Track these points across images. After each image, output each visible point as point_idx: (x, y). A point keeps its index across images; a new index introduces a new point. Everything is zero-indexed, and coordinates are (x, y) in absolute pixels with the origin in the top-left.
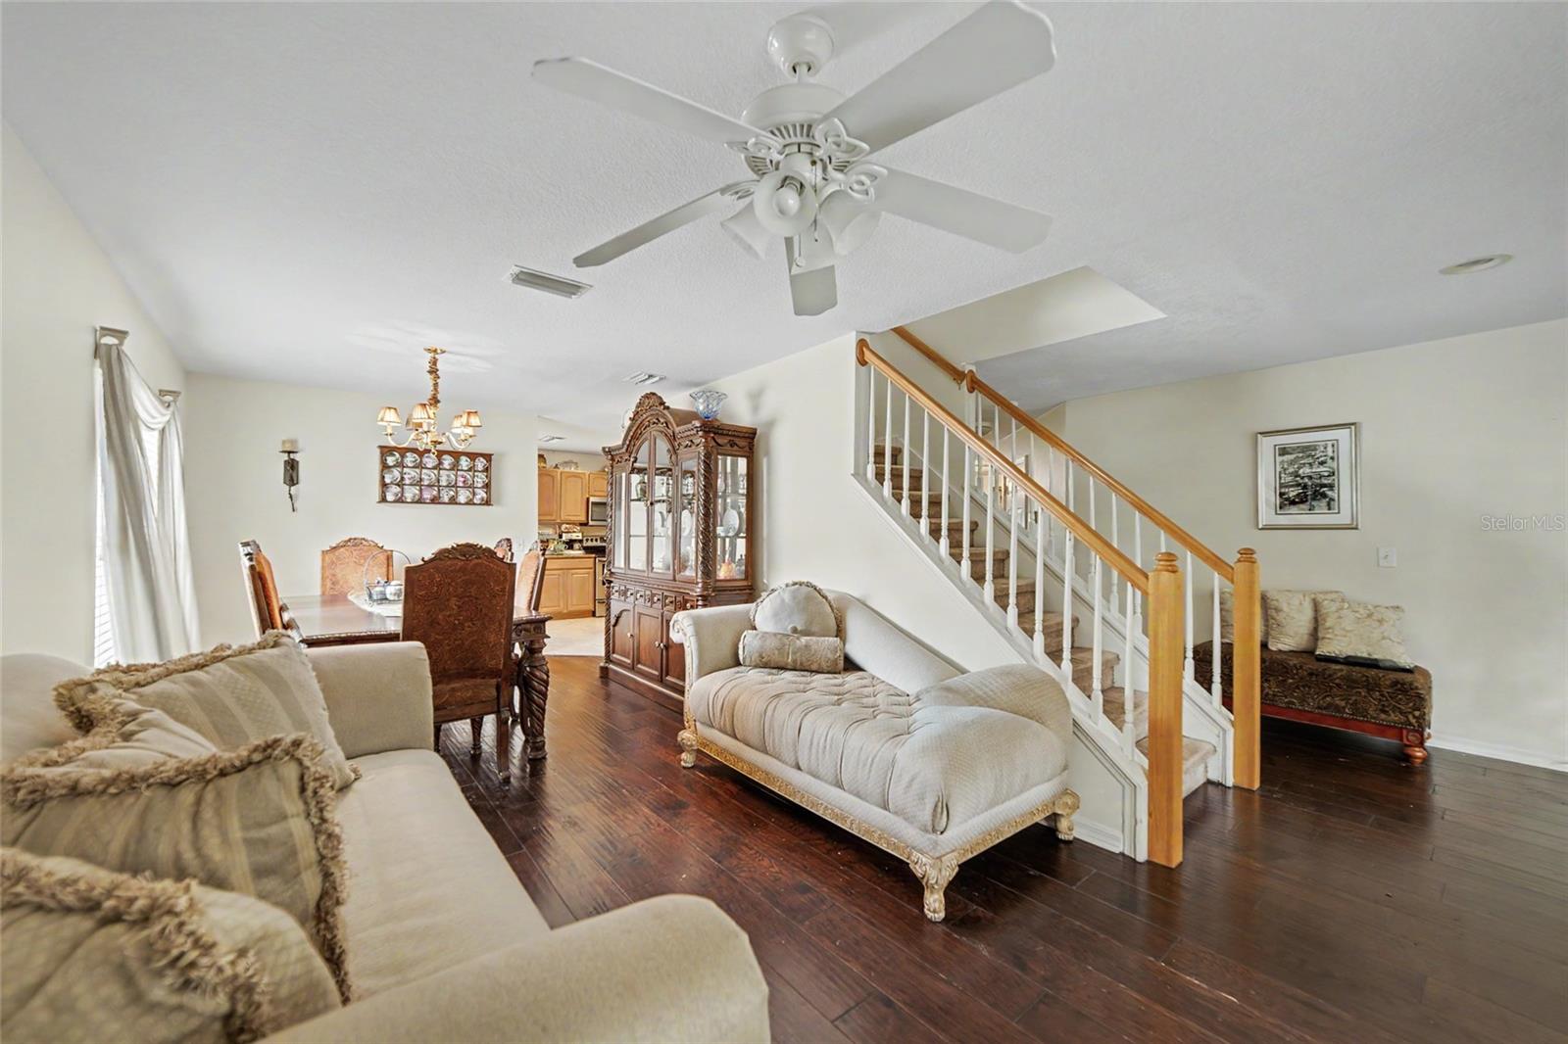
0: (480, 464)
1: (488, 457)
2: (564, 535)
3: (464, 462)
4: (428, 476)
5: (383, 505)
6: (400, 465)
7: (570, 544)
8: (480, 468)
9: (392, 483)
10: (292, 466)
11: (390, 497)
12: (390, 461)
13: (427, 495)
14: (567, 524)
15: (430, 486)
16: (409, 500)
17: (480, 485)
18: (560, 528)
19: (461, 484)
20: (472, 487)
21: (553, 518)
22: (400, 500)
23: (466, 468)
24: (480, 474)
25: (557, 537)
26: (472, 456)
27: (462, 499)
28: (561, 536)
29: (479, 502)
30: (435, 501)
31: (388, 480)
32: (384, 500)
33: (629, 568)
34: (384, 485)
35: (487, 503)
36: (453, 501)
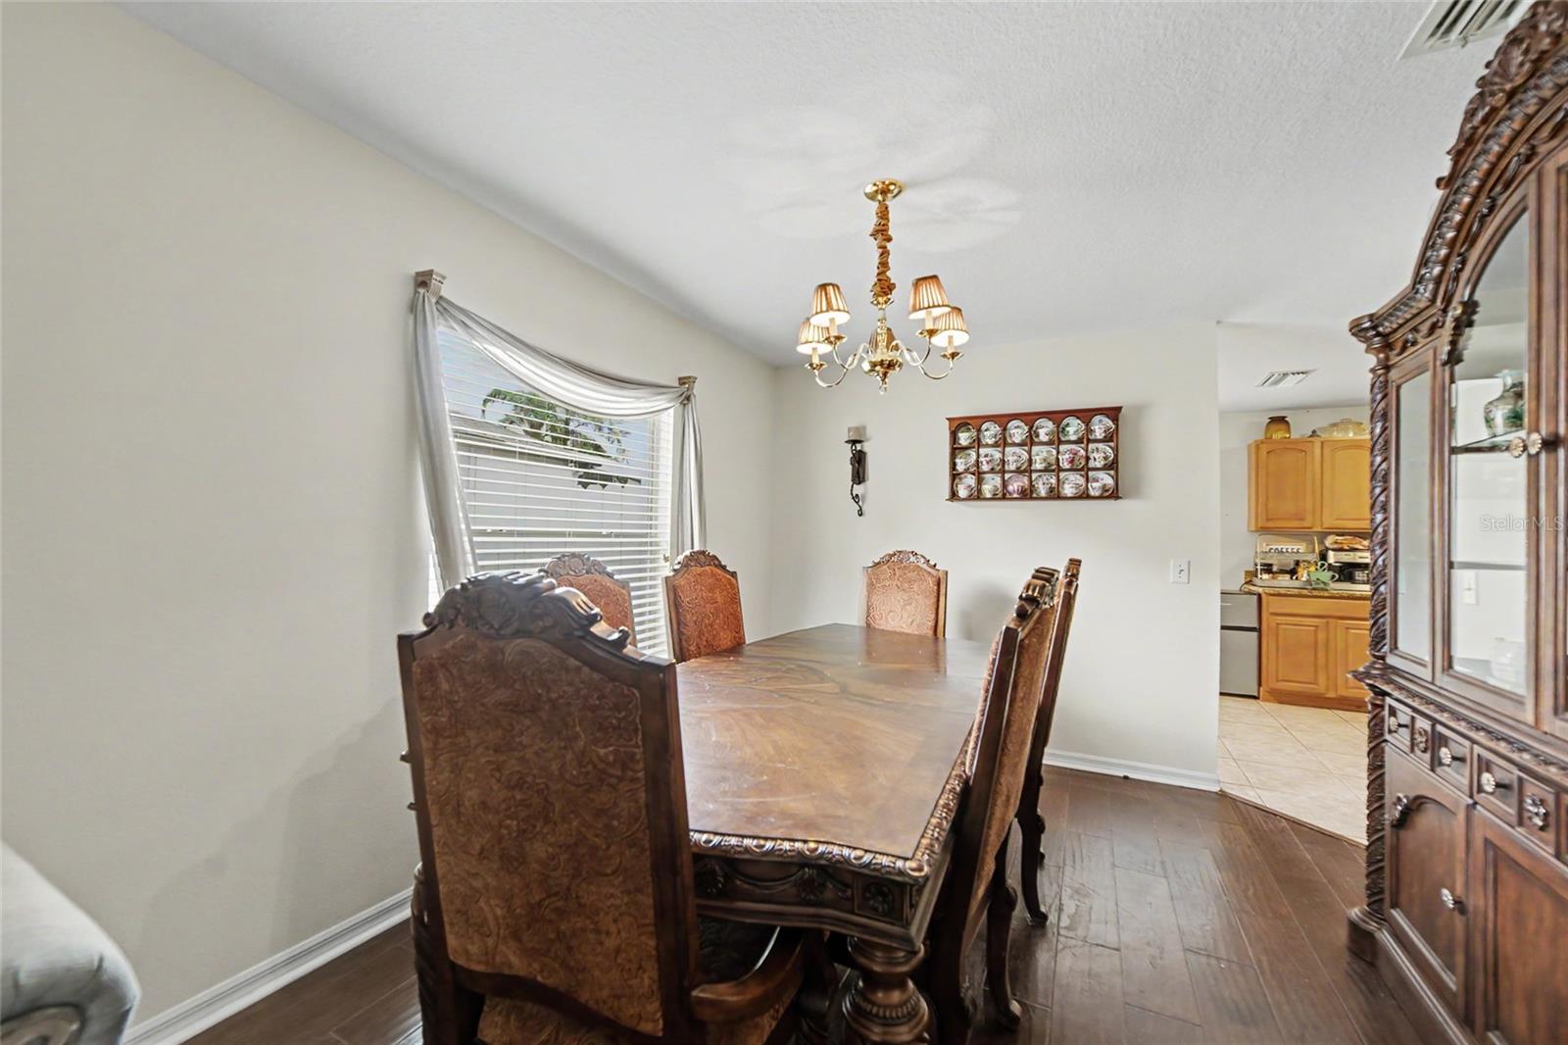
0: (1100, 426)
1: (1113, 413)
2: (1331, 554)
3: (1074, 427)
4: (1014, 456)
5: (955, 504)
6: (977, 443)
7: (1346, 572)
8: (1099, 433)
9: (967, 471)
10: (859, 460)
11: (962, 493)
12: (964, 438)
13: (1014, 487)
14: (1338, 535)
15: (1018, 471)
16: (989, 495)
17: (1099, 464)
18: (1321, 542)
19: (1067, 466)
20: (1085, 470)
21: (1306, 524)
22: (977, 496)
23: (1073, 438)
24: (1101, 446)
25: (1314, 557)
26: (1086, 415)
27: (1068, 490)
28: (1323, 557)
29: (1097, 494)
30: (1027, 494)
31: (960, 468)
32: (954, 496)
33: (1449, 664)
34: (955, 476)
35: (1113, 494)
36: (1055, 494)
